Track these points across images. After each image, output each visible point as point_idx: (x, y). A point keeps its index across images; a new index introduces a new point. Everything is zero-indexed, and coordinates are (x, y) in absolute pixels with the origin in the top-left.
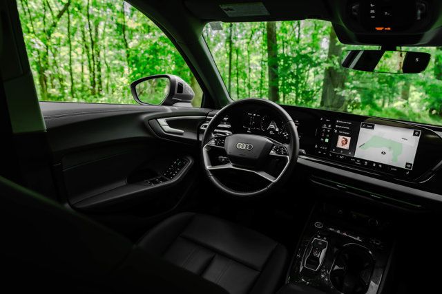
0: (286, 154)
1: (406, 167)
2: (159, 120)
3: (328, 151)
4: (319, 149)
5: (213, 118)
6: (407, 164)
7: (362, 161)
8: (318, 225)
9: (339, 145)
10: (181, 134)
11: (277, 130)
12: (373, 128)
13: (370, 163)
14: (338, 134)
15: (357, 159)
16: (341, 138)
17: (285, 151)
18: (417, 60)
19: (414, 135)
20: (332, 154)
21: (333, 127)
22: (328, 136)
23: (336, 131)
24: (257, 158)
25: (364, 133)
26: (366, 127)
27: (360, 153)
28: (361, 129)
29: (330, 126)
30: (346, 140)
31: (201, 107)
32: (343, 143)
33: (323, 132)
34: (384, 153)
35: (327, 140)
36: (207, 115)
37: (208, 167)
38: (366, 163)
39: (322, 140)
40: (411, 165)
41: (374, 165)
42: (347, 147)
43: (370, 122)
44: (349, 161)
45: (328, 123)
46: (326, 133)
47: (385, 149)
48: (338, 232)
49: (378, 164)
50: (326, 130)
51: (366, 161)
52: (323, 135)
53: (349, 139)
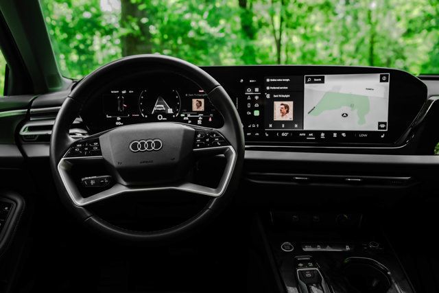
0: (227, 143)
1: (379, 128)
3: (261, 130)
4: (246, 129)
6: (380, 123)
7: (317, 133)
8: (287, 248)
9: (278, 116)
11: (170, 111)
12: (323, 82)
13: (329, 133)
14: (273, 100)
15: (308, 132)
16: (278, 105)
19: (381, 81)
20: (268, 132)
21: (263, 91)
22: (257, 106)
23: (268, 96)
24: (177, 160)
25: (312, 92)
26: (312, 82)
27: (311, 123)
28: (306, 86)
29: (257, 90)
30: (287, 107)
31: (5, 94)
32: (282, 112)
33: (249, 101)
34: (345, 115)
35: (257, 113)
36: (29, 106)
37: (80, 203)
38: (323, 135)
39: (249, 113)
40: (385, 123)
41: (335, 135)
42: (289, 117)
43: (319, 73)
44: (296, 138)
45: (253, 86)
46: (253, 101)
47: (345, 110)
48: (319, 249)
49: (339, 133)
50: (252, 97)
51: (320, 132)
52: (249, 105)
53: (290, 104)
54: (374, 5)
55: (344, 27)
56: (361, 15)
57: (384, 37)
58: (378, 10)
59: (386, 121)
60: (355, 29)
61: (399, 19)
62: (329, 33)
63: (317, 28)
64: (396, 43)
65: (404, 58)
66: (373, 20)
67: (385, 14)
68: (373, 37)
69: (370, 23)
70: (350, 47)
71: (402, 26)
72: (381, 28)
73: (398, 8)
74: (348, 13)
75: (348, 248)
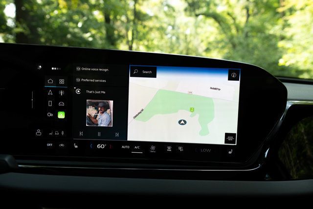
1: (226, 141)
3: (68, 139)
4: (46, 138)
6: (227, 135)
7: (145, 146)
12: (154, 75)
13: (161, 146)
14: (84, 96)
15: (133, 144)
19: (230, 78)
20: (78, 142)
21: (71, 83)
22: (62, 104)
23: (78, 91)
25: (137, 85)
26: (140, 75)
27: (136, 132)
28: (132, 80)
29: (62, 81)
33: (50, 97)
34: (183, 122)
35: (61, 115)
38: (153, 148)
39: (50, 115)
40: (233, 135)
41: (169, 149)
45: (56, 75)
46: (56, 98)
47: (183, 115)
49: (175, 145)
50: (56, 91)
51: (150, 144)
52: (50, 104)
54: (188, 32)
56: (181, 37)
58: (191, 35)
60: (177, 45)
61: (202, 41)
62: (162, 46)
63: (155, 42)
66: (188, 40)
69: (186, 42)
71: (204, 45)
72: (192, 45)
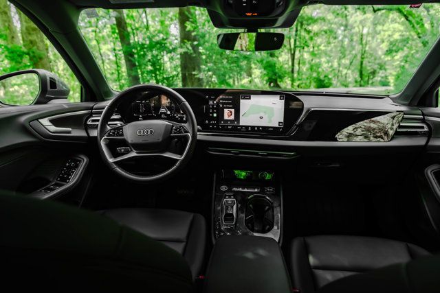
0: (187, 132)
1: (279, 125)
2: (40, 120)
3: (218, 125)
4: (209, 124)
5: (104, 111)
6: (279, 123)
7: (247, 127)
8: (224, 188)
9: (226, 117)
10: (69, 132)
11: (169, 112)
12: (250, 99)
13: (253, 127)
15: (242, 126)
16: (226, 111)
17: (184, 130)
18: (275, 39)
19: (280, 99)
20: (221, 126)
21: (218, 103)
22: (215, 111)
23: (221, 106)
25: (244, 104)
26: (244, 98)
27: (244, 121)
28: (241, 101)
29: (215, 102)
30: (231, 112)
31: (81, 101)
32: (228, 115)
33: (211, 108)
34: (261, 118)
35: (215, 115)
36: (92, 108)
37: (111, 160)
38: (250, 128)
39: (211, 115)
40: (282, 123)
41: (256, 128)
42: (232, 118)
43: (247, 94)
44: (236, 129)
45: (213, 100)
46: (213, 108)
47: (262, 115)
48: (240, 189)
49: (258, 127)
50: (213, 106)
51: (249, 126)
52: (211, 111)
53: (233, 110)
54: (365, 31)
55: (342, 47)
56: (355, 38)
57: (371, 55)
58: (368, 33)
59: (283, 121)
60: (350, 49)
61: (383, 41)
62: (331, 51)
63: (322, 48)
64: (380, 58)
65: (385, 70)
66: (364, 42)
67: (373, 37)
68: (362, 55)
69: (361, 43)
70: (346, 61)
71: (385, 46)
72: (369, 47)
73: (382, 33)
74: (345, 36)
75: (256, 190)
